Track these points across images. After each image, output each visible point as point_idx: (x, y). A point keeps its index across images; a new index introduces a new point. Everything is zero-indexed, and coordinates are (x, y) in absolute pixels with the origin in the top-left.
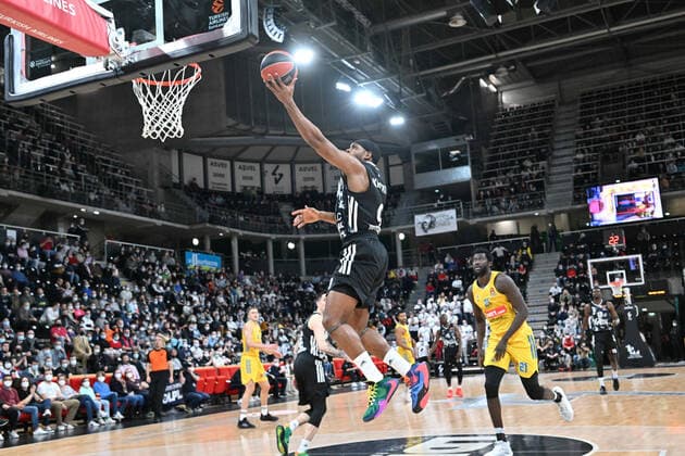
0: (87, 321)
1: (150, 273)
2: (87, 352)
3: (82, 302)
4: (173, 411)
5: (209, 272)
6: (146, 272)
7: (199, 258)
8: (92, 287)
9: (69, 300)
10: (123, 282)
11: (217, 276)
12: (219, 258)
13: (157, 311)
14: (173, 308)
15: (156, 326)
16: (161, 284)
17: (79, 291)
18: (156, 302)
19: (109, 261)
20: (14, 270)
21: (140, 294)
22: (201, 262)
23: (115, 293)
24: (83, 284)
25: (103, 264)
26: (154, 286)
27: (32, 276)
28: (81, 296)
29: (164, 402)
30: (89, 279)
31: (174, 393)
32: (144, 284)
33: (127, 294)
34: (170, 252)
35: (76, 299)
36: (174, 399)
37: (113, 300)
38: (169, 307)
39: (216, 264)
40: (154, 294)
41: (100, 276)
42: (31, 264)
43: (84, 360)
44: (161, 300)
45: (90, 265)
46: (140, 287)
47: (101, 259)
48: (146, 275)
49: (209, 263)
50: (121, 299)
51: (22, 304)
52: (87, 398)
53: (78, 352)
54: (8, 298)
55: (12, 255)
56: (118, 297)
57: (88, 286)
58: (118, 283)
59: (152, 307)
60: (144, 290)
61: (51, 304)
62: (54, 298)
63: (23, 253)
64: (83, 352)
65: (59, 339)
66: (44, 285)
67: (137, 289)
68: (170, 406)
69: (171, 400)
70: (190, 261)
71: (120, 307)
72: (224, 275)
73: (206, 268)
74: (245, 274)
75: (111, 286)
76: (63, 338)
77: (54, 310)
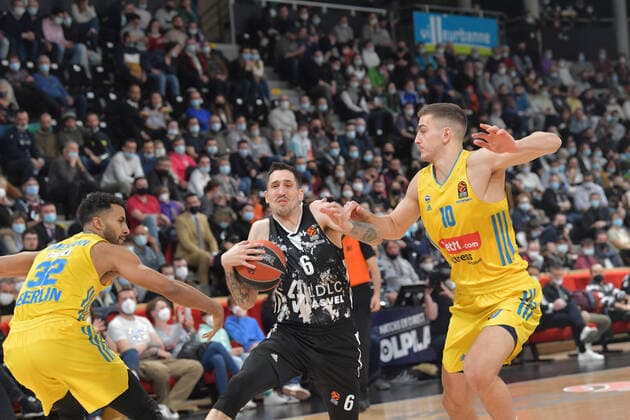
1: (337, 67)
2: (208, 247)
3: (188, 138)
4: (405, 378)
5: (470, 58)
6: (327, 66)
7: (446, 26)
8: (210, 105)
9: (160, 135)
10: (276, 91)
11: (492, 66)
12: (494, 23)
13: (355, 153)
14: (389, 147)
15: (359, 186)
16: (362, 93)
17: (181, 114)
18: (352, 134)
19: (243, 44)
20: (36, 70)
21: (315, 115)
22: (452, 36)
23: (260, 117)
24: (188, 97)
25: (230, 50)
26: (348, 99)
27: (76, 82)
28: (184, 125)
29: (385, 358)
30: (198, 85)
31: (403, 337)
32: (322, 93)
33: (283, 119)
34: (380, 18)
35: (174, 130)
36: (404, 352)
37: (256, 131)
38: (380, 143)
39: (486, 38)
40: (346, 115)
41: (222, 77)
42: (70, 55)
43: (203, 268)
44: (362, 129)
45: (201, 55)
46: (314, 101)
47: (221, 40)
48: (326, 73)
49: (471, 36)
50: (273, 129)
51: (60, 147)
52: (218, 349)
53: (188, 251)
54: (29, 134)
55: (29, 35)
56: (265, 124)
57: (198, 102)
58: (264, 92)
59: (346, 144)
60: (324, 107)
61: (118, 146)
62: (125, 130)
63: (53, 33)
64: (198, 249)
65: (146, 223)
66: (103, 103)
67: (307, 105)
68: (397, 367)
69: (399, 354)
70: (424, 35)
71: (273, 147)
72: (510, 64)
73: (462, 49)
74: (556, 58)
75: (250, 100)
76: (154, 217)
77: (128, 159)
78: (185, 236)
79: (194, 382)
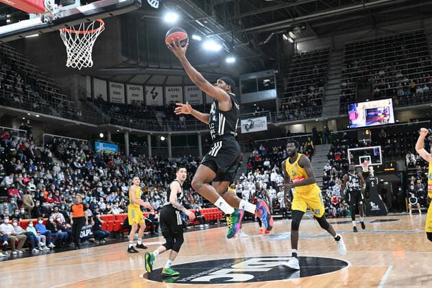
0: (32, 185)
1: (72, 155)
2: (31, 205)
3: (28, 173)
4: (87, 242)
5: (110, 155)
6: (70, 154)
7: (104, 146)
8: (35, 163)
9: (19, 172)
10: (55, 161)
11: (115, 157)
12: (117, 146)
13: (76, 179)
14: (87, 178)
15: (76, 188)
16: (79, 162)
17: (26, 166)
18: (76, 174)
19: (46, 147)
21: (66, 168)
22: (106, 148)
23: (50, 168)
24: (29, 161)
25: (42, 149)
26: (75, 163)
28: (27, 169)
30: (32, 159)
31: (87, 230)
32: (68, 162)
33: (57, 168)
34: (85, 142)
35: (24, 171)
36: (87, 235)
37: (48, 172)
38: (84, 176)
39: (115, 149)
40: (75, 168)
41: (39, 157)
43: (30, 210)
44: (79, 172)
45: (33, 150)
46: (66, 164)
47: (40, 146)
48: (70, 156)
49: (110, 149)
50: (54, 171)
52: (32, 234)
53: (25, 205)
56: (51, 170)
57: (32, 163)
58: (51, 161)
59: (73, 176)
60: (68, 166)
61: (8, 174)
64: (29, 205)
65: (13, 197)
66: (3, 162)
67: (64, 165)
68: (84, 239)
69: (85, 235)
70: (98, 148)
71: (53, 176)
72: (120, 157)
73: (108, 152)
74: (133, 156)
75: (47, 163)
76: (16, 196)
77: (10, 178)
78: (25, 201)
79: (24, 242)
